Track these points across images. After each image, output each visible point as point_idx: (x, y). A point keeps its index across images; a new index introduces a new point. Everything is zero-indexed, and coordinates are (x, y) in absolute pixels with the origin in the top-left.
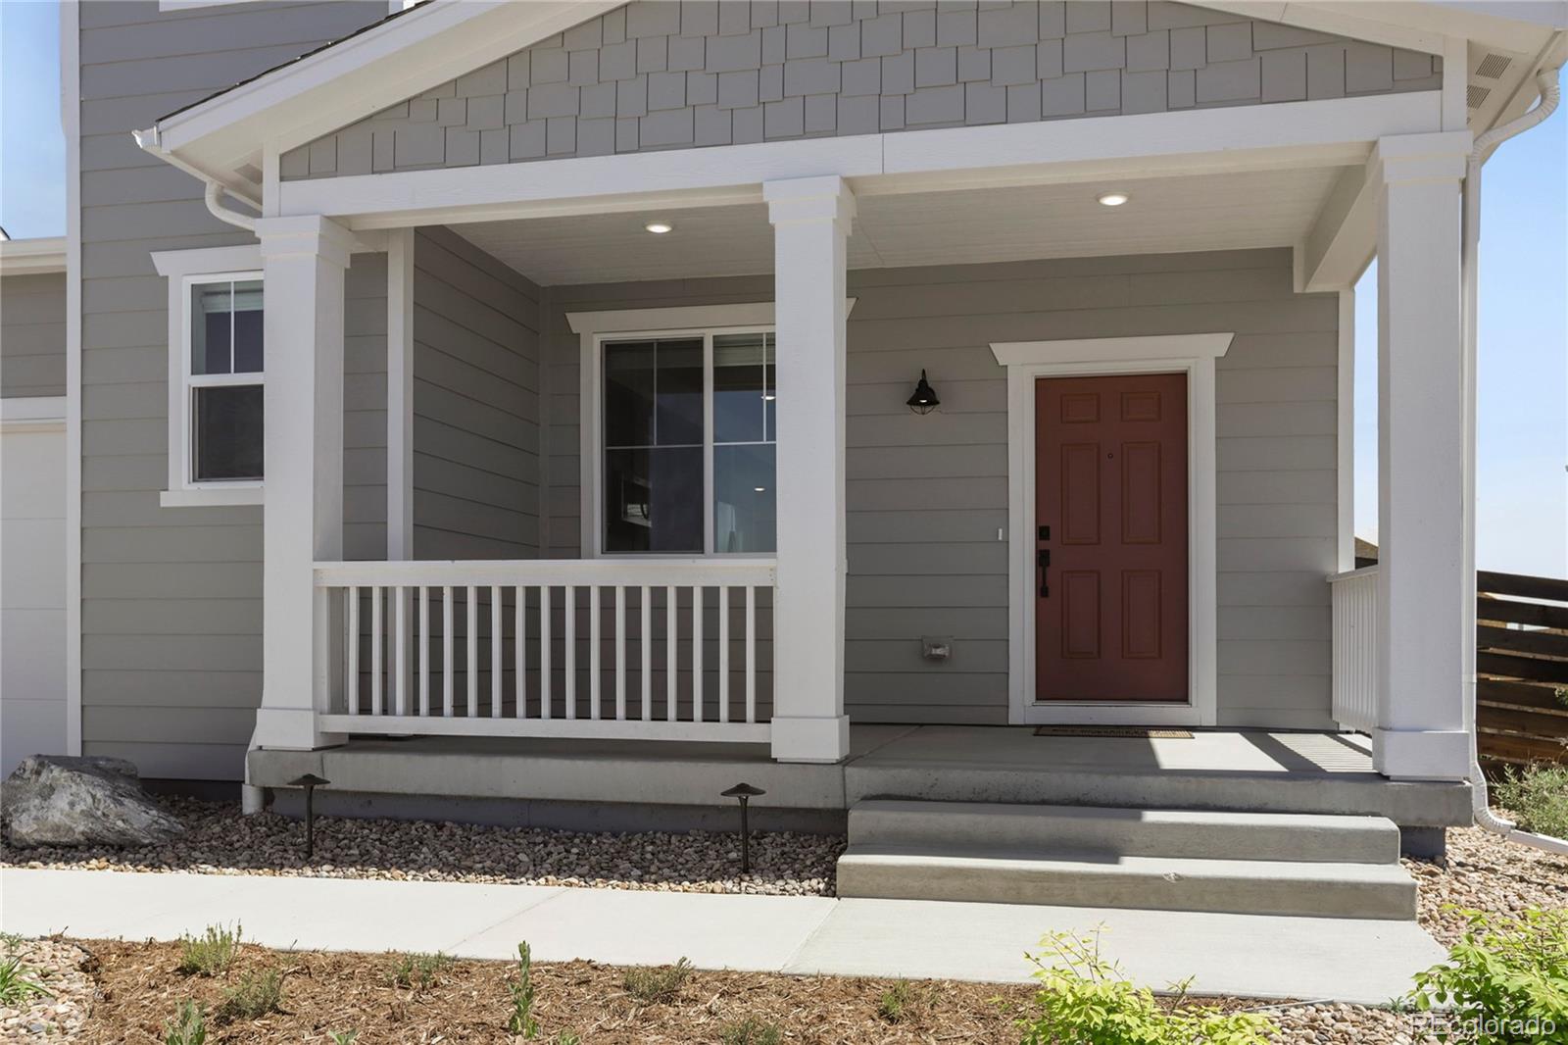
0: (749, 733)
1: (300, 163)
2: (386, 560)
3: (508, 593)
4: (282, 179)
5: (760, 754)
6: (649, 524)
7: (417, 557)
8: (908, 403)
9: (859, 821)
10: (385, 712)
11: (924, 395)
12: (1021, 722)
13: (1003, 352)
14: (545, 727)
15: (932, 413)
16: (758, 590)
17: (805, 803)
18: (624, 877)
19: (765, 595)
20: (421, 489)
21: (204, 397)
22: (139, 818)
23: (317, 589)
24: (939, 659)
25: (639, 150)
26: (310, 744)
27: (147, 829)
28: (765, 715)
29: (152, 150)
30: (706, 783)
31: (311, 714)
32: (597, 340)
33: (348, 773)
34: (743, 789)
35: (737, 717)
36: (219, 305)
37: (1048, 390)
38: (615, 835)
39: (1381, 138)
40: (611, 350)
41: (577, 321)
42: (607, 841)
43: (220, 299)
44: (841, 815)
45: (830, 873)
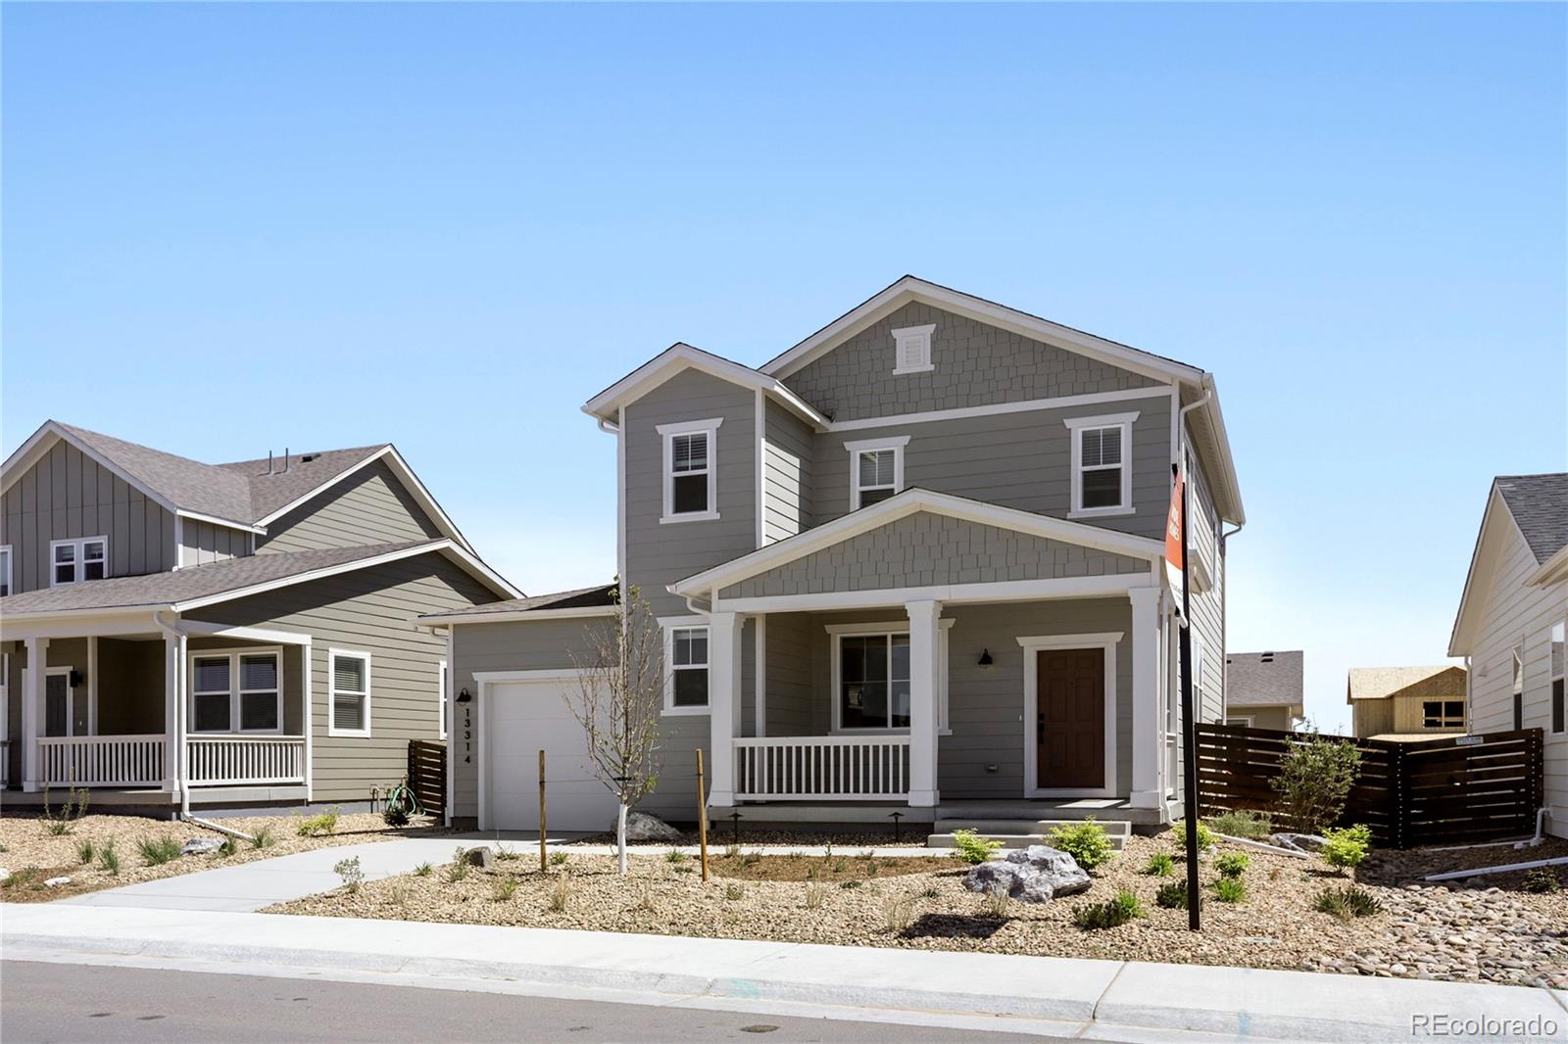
0: (900, 797)
1: (725, 594)
2: (755, 736)
3: (808, 749)
4: (719, 598)
5: (905, 804)
6: (862, 708)
7: (767, 736)
8: (980, 663)
9: (937, 825)
10: (750, 792)
11: (986, 660)
12: (1029, 797)
13: (1022, 641)
14: (822, 796)
15: (990, 668)
16: (904, 746)
17: (920, 821)
18: (853, 844)
19: (906, 749)
20: (769, 709)
21: (678, 673)
22: (670, 831)
23: (733, 748)
24: (993, 771)
25: (858, 590)
26: (732, 804)
27: (672, 835)
28: (906, 790)
29: (674, 592)
30: (883, 815)
31: (731, 794)
32: (838, 637)
33: (748, 814)
34: (896, 814)
35: (896, 791)
36: (684, 637)
37: (1041, 655)
38: (850, 834)
39: (1130, 590)
40: (844, 640)
41: (829, 629)
42: (846, 836)
43: (684, 634)
44: (933, 824)
45: (925, 840)
